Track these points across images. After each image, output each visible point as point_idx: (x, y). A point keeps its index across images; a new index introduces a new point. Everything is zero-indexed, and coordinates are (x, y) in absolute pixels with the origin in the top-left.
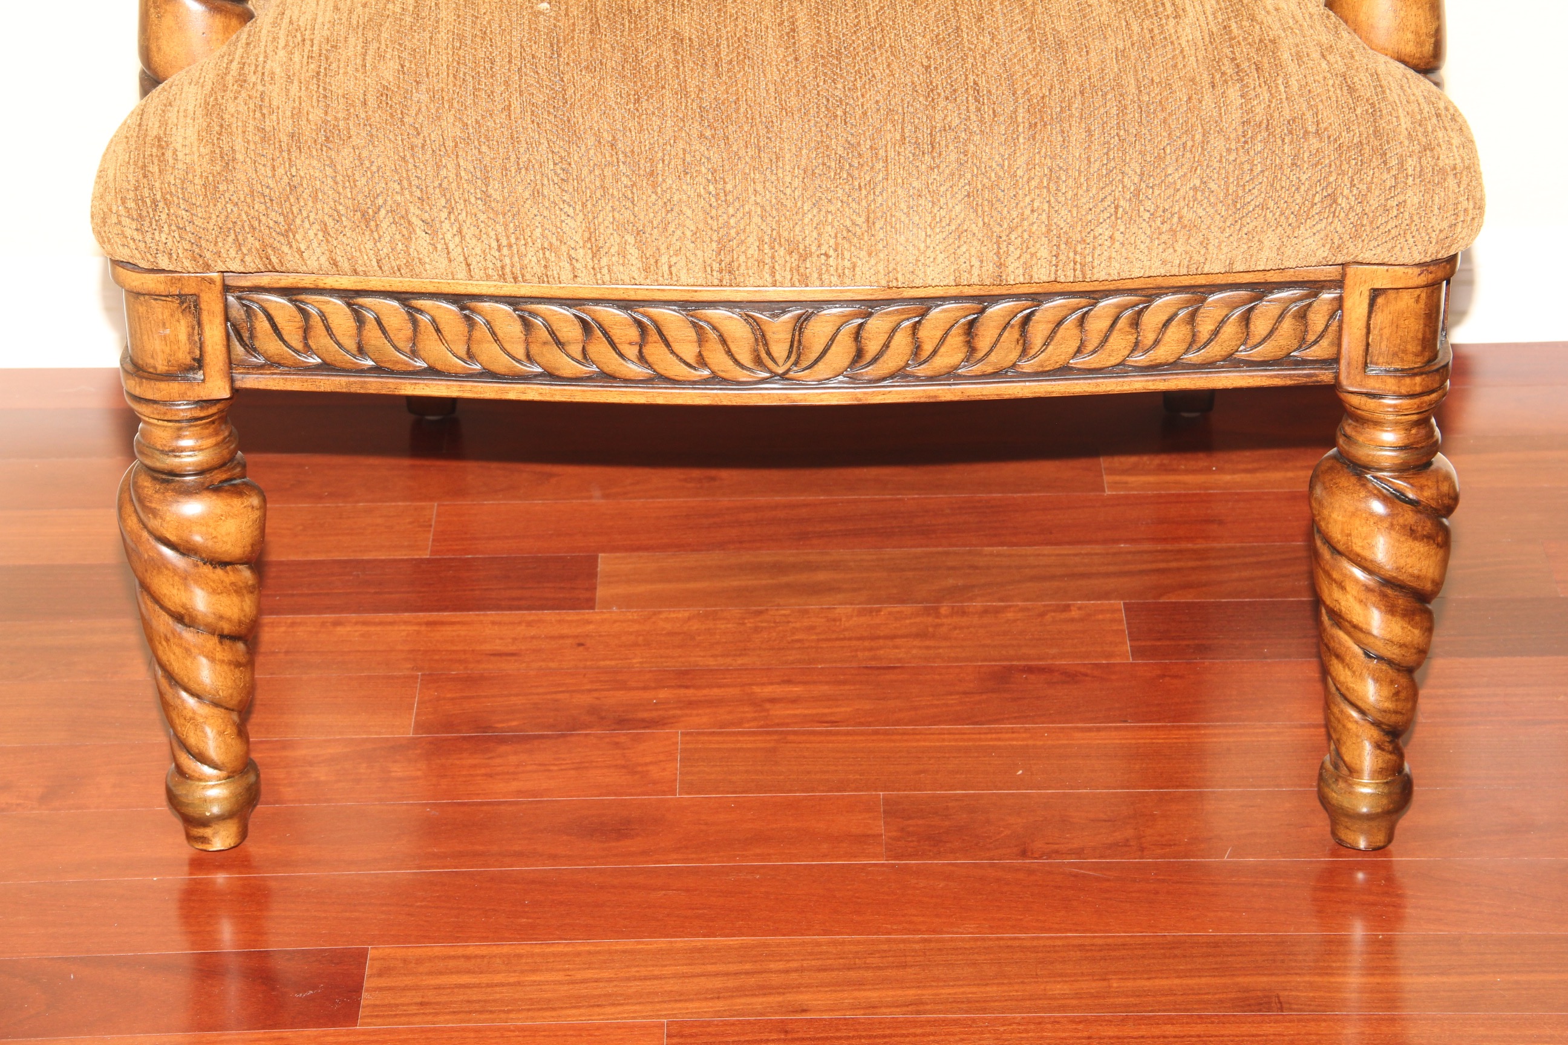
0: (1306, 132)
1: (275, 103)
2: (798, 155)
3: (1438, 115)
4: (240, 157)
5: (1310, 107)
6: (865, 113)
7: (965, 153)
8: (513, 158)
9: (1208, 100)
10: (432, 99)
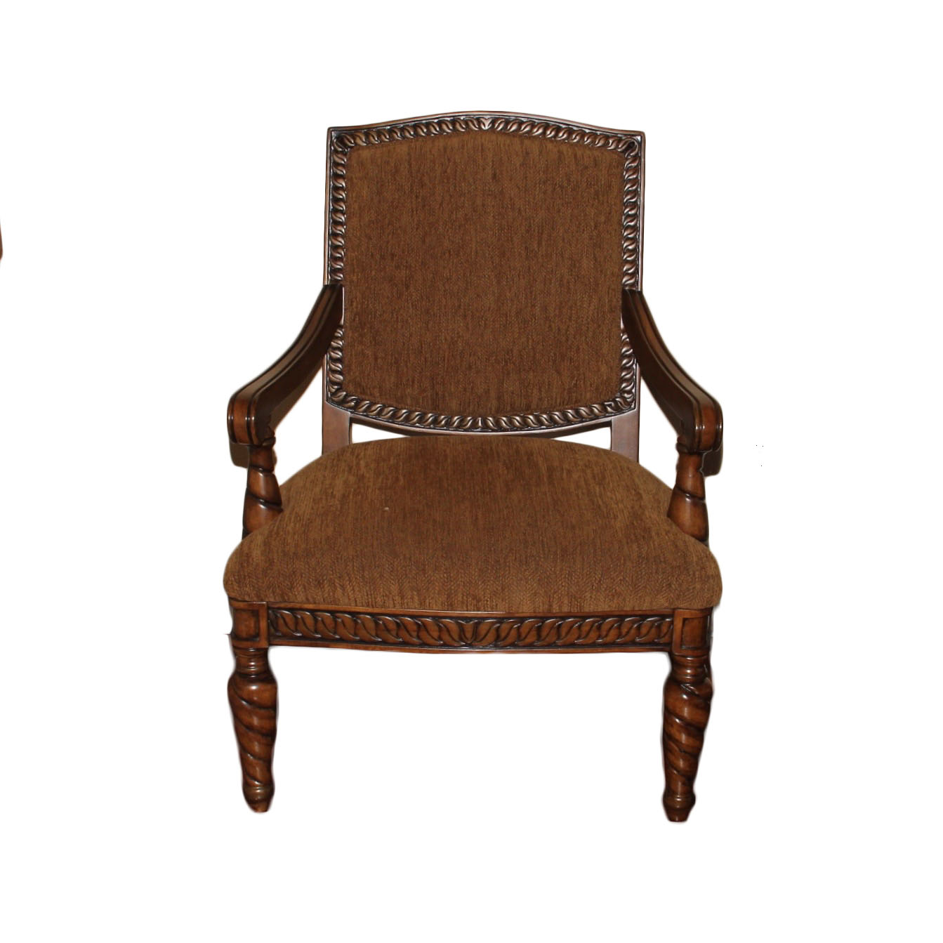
0: (661, 561)
1: (289, 541)
2: (477, 564)
3: (707, 557)
4: (275, 561)
5: (662, 552)
6: (502, 550)
7: (538, 565)
8: (373, 563)
9: (626, 548)
10: (345, 541)
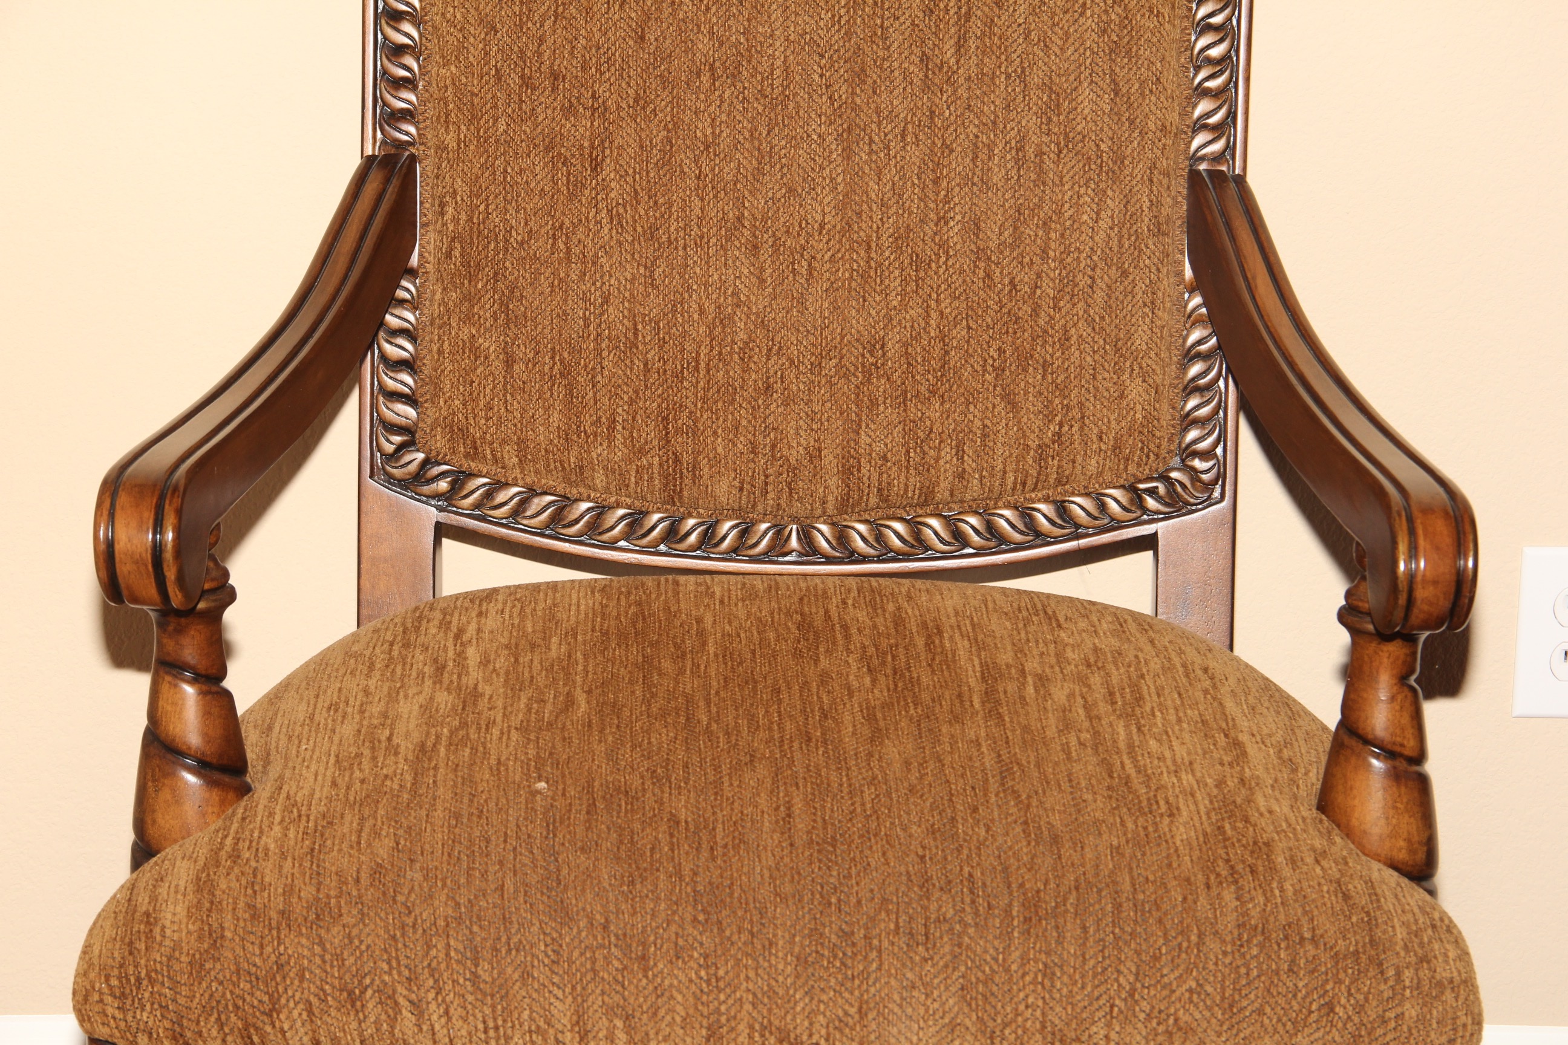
0: (1302, 939)
1: (267, 879)
2: (792, 942)
3: (1434, 926)
4: (228, 934)
5: (1305, 913)
6: (859, 902)
7: (960, 945)
8: (504, 939)
9: (1203, 901)
10: (426, 878)
